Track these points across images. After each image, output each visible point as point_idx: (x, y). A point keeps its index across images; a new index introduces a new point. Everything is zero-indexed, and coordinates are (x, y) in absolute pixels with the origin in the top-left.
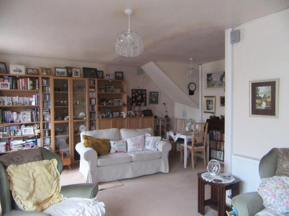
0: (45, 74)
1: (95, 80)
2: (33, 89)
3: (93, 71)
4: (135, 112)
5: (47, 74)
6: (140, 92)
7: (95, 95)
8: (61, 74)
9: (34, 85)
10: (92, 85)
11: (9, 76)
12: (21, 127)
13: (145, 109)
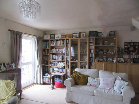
0: (68, 37)
1: (93, 38)
2: (63, 45)
3: (95, 33)
4: (124, 59)
5: (69, 37)
6: (132, 44)
7: (93, 47)
8: (75, 37)
9: (63, 43)
10: (92, 41)
11: (55, 40)
12: (59, 62)
13: (135, 57)
